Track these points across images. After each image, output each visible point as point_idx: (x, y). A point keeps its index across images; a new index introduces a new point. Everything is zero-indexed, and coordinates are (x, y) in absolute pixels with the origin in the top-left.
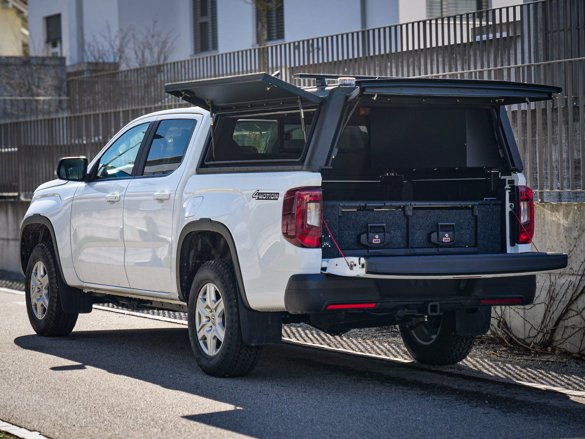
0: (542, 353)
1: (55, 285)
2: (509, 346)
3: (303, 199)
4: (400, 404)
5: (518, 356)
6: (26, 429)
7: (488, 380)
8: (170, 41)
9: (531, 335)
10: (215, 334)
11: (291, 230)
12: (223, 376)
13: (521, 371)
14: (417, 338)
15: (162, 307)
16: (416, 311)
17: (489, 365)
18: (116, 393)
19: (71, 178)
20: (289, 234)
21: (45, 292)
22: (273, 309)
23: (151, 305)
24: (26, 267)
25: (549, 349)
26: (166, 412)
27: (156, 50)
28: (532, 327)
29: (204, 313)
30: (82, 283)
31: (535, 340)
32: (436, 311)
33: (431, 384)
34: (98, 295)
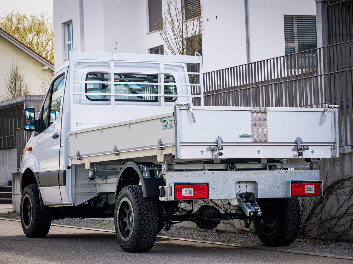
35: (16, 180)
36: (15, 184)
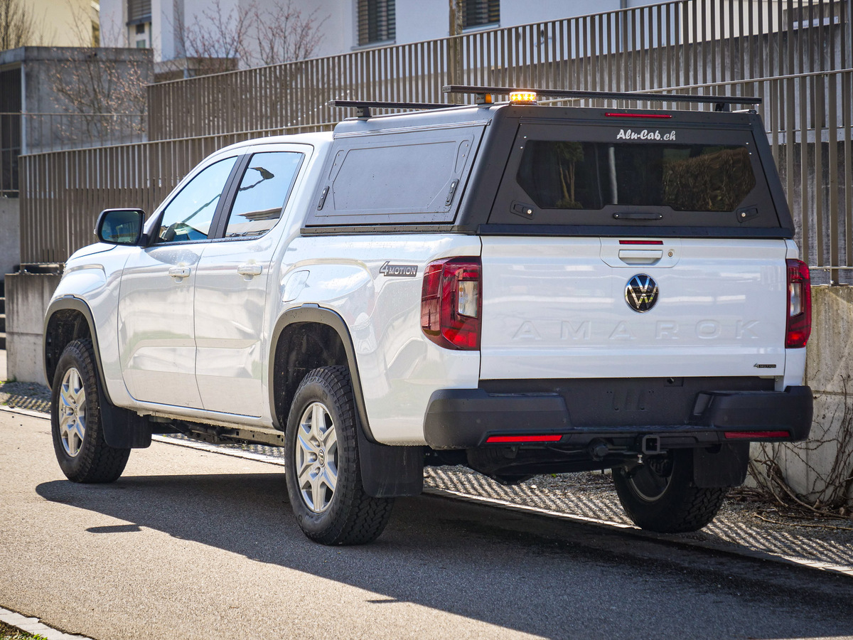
0: (830, 516)
1: (94, 405)
2: (782, 506)
3: (453, 274)
4: (592, 588)
5: (793, 521)
6: (21, 614)
7: (738, 555)
8: (314, 25)
9: (816, 490)
10: (323, 479)
11: (435, 323)
12: (335, 544)
13: (794, 543)
14: (638, 491)
15: (253, 439)
16: (625, 447)
17: (746, 533)
18: (167, 566)
19: (120, 240)
20: (432, 329)
21: (80, 414)
22: (408, 442)
23: (237, 437)
24: (53, 376)
25: (842, 510)
26: (236, 593)
27: (292, 39)
28: (819, 477)
29: (308, 448)
30: (135, 401)
31: (822, 497)
32: (654, 448)
33: (650, 559)
34: (159, 421)
35: (17, 293)
36: (15, 306)
